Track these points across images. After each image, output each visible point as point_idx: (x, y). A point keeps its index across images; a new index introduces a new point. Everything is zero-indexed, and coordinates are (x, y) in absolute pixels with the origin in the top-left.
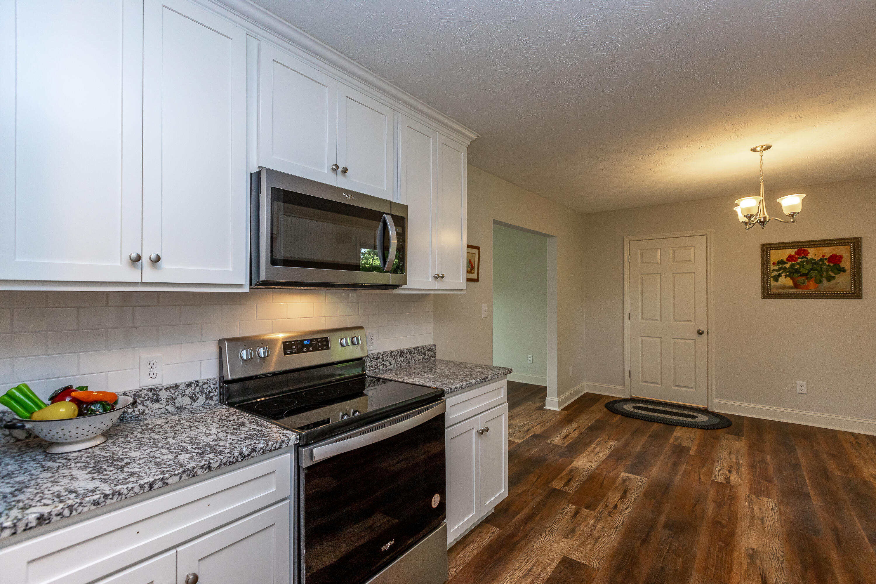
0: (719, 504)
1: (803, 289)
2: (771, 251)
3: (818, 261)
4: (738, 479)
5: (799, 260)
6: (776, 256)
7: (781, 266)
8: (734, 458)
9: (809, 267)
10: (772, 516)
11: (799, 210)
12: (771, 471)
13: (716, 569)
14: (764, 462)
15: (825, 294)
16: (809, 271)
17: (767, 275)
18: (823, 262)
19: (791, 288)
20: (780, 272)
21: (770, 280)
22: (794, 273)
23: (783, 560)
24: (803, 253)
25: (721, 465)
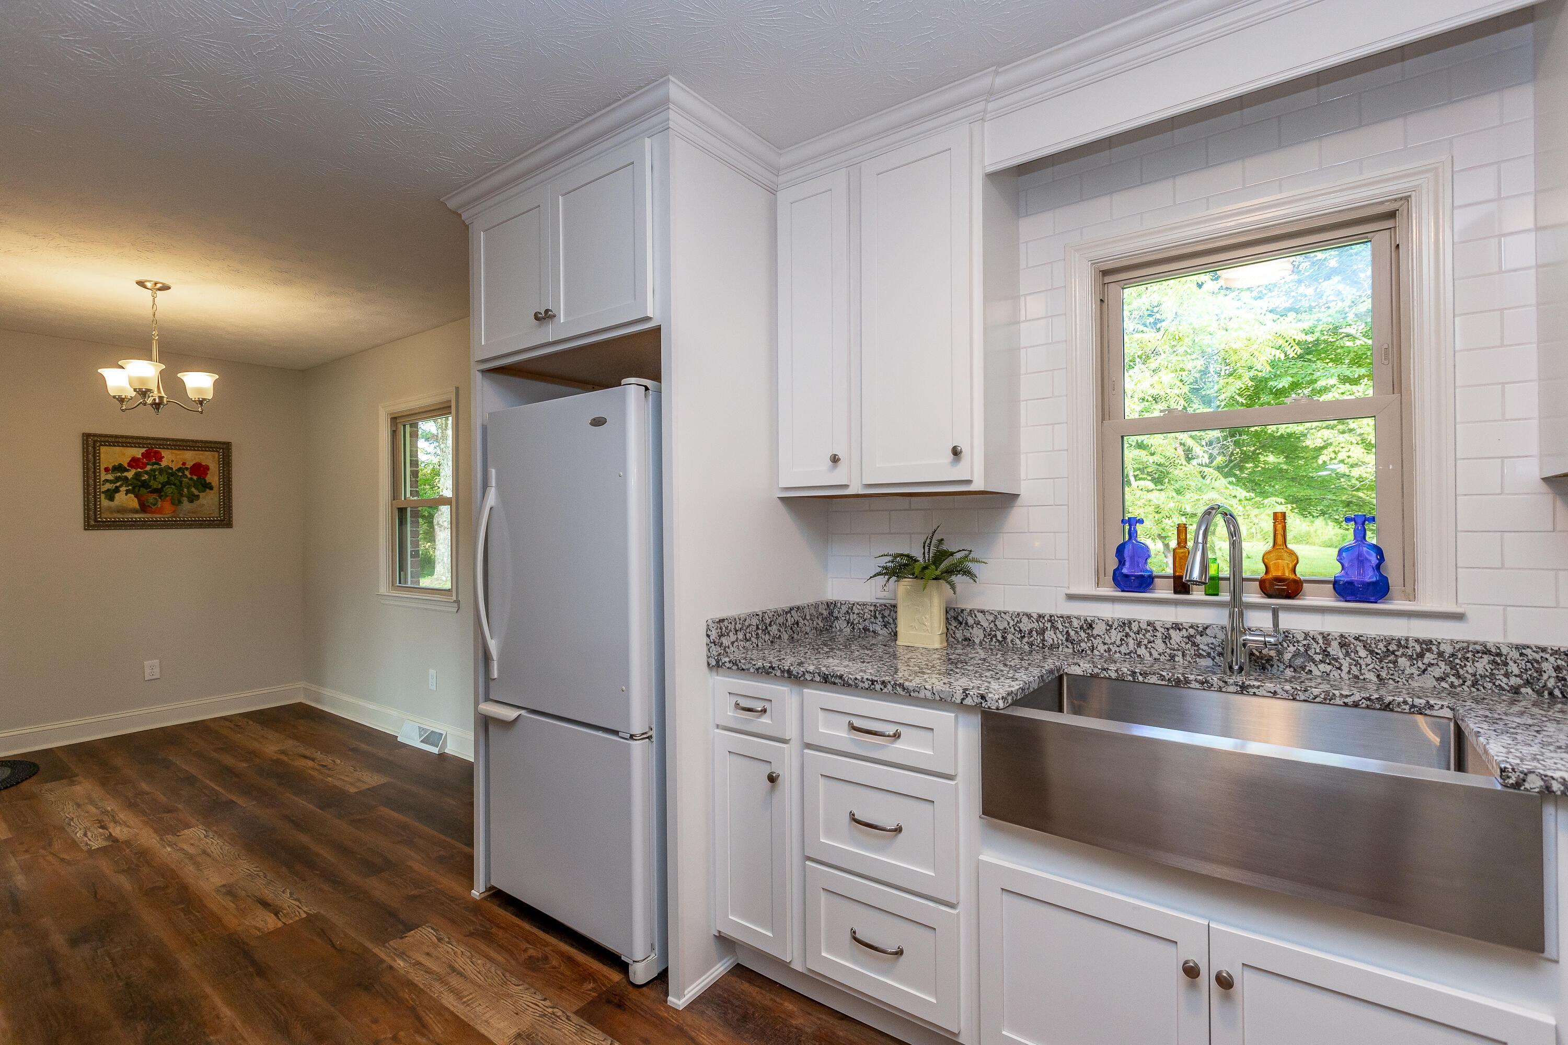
0: (131, 870)
1: (154, 512)
2: (101, 447)
3: (177, 470)
4: (125, 829)
5: (148, 468)
6: (110, 456)
7: (119, 474)
8: (92, 809)
9: (162, 478)
10: (212, 843)
11: (210, 396)
12: (163, 799)
13: (200, 932)
14: (141, 793)
15: (187, 521)
16: (164, 485)
17: (95, 489)
18: (183, 473)
19: (135, 511)
20: (118, 484)
21: (100, 498)
22: (140, 487)
23: (264, 873)
24: (154, 457)
25: (80, 826)
